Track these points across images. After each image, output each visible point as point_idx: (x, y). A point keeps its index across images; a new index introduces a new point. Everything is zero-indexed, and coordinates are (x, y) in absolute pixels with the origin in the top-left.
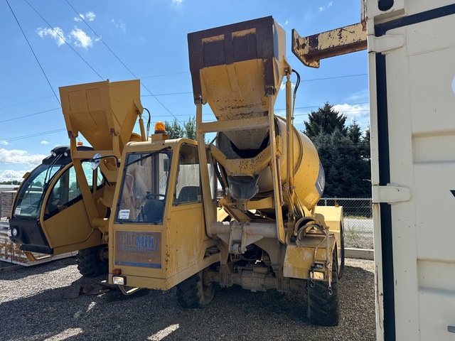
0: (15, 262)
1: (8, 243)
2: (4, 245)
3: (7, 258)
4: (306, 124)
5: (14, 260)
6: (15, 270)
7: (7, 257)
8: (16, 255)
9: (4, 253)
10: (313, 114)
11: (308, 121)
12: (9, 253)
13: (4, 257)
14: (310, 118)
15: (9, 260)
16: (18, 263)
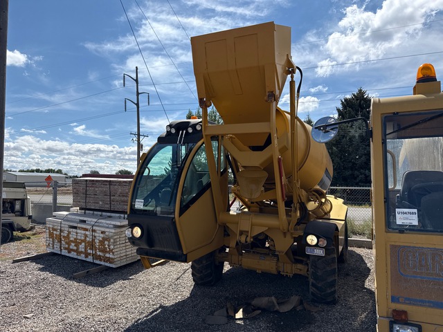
0: (97, 262)
1: (88, 239)
2: (82, 241)
3: (86, 257)
4: (338, 110)
5: (97, 259)
6: (101, 272)
7: (87, 255)
8: (98, 253)
9: (83, 250)
10: (346, 100)
11: (340, 107)
12: (89, 251)
13: (84, 255)
14: (343, 103)
15: (90, 259)
16: (102, 263)
